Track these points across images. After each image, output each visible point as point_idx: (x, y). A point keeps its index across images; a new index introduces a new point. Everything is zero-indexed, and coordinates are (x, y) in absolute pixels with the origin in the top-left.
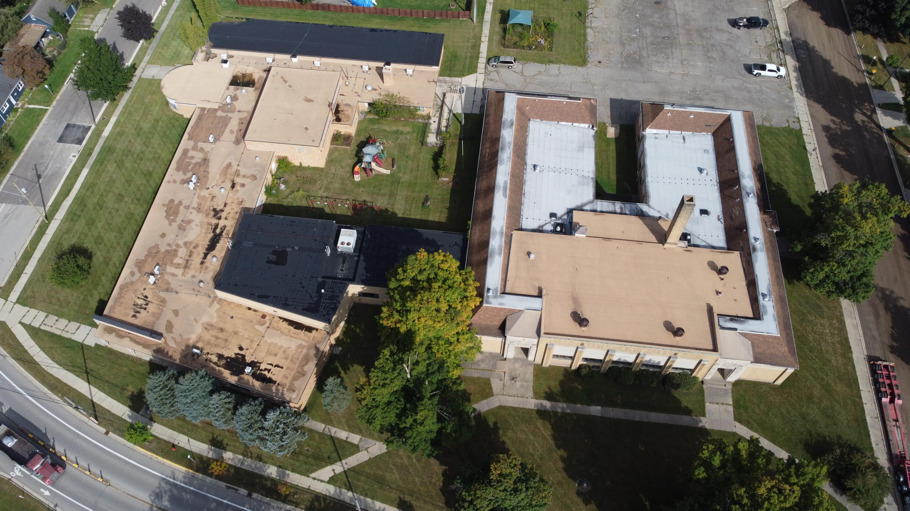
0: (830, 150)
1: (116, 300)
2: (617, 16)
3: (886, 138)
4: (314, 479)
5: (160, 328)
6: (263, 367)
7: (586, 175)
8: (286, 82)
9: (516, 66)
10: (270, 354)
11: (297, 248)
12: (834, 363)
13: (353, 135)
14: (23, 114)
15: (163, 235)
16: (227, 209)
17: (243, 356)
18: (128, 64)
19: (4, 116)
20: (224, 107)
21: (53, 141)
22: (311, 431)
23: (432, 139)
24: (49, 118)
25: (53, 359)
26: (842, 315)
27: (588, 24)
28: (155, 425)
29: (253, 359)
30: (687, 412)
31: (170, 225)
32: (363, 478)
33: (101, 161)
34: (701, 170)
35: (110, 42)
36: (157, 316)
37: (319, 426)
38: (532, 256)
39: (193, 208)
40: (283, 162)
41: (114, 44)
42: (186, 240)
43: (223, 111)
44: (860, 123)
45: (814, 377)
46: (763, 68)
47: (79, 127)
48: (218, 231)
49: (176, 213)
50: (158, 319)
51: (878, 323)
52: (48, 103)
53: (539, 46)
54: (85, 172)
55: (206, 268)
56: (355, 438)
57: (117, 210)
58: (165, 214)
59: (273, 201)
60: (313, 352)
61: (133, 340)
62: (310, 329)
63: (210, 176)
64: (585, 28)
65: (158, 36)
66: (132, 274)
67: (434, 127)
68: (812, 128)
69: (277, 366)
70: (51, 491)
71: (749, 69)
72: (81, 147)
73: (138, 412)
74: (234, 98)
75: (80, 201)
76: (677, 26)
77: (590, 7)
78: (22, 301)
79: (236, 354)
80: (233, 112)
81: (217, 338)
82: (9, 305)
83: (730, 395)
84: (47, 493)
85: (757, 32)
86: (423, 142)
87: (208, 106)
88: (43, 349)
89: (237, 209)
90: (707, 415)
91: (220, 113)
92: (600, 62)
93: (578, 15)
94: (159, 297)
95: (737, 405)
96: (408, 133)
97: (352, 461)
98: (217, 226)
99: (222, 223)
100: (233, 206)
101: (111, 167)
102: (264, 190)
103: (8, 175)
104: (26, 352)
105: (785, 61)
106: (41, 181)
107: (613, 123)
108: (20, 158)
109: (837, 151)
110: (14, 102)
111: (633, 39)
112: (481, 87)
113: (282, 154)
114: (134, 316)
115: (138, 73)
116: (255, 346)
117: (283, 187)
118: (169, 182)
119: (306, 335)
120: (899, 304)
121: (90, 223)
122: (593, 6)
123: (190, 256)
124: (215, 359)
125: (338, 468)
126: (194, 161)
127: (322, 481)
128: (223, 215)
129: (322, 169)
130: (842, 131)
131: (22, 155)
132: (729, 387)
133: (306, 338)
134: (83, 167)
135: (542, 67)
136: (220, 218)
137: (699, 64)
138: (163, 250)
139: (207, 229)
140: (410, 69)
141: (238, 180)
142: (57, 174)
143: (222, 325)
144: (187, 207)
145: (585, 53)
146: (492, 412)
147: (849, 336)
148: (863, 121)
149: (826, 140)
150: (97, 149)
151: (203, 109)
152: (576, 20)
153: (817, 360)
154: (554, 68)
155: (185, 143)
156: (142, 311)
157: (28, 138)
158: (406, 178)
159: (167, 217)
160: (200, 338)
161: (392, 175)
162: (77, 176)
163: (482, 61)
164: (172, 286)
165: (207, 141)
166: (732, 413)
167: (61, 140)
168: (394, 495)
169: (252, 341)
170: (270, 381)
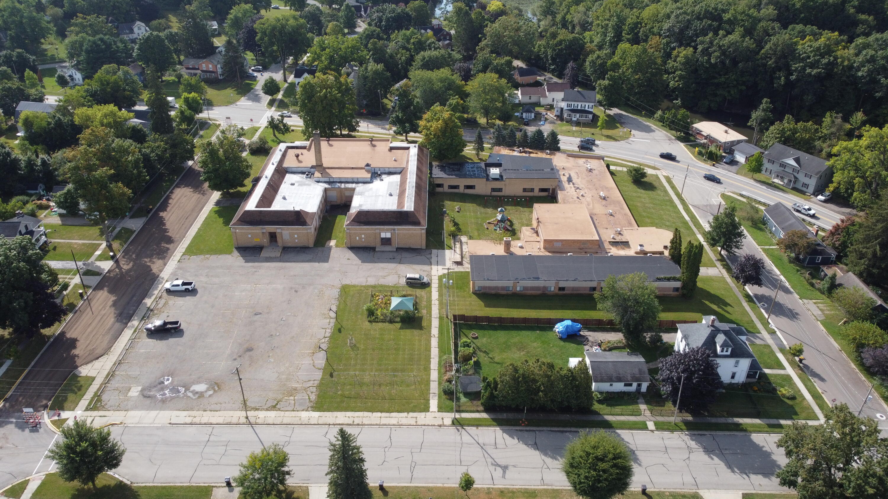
8: (582, 233)
27: (333, 321)
38: (393, 159)
63: (596, 201)
68: (172, 257)
76: (240, 326)
80: (611, 228)
92: (329, 289)
93: (342, 329)
98: (574, 184)
105: (153, 301)
106: (709, 214)
107: (330, 248)
112: (433, 266)
122: (323, 341)
126: (613, 206)
137: (237, 294)
145: (341, 296)
152: (345, 324)
154: (372, 281)
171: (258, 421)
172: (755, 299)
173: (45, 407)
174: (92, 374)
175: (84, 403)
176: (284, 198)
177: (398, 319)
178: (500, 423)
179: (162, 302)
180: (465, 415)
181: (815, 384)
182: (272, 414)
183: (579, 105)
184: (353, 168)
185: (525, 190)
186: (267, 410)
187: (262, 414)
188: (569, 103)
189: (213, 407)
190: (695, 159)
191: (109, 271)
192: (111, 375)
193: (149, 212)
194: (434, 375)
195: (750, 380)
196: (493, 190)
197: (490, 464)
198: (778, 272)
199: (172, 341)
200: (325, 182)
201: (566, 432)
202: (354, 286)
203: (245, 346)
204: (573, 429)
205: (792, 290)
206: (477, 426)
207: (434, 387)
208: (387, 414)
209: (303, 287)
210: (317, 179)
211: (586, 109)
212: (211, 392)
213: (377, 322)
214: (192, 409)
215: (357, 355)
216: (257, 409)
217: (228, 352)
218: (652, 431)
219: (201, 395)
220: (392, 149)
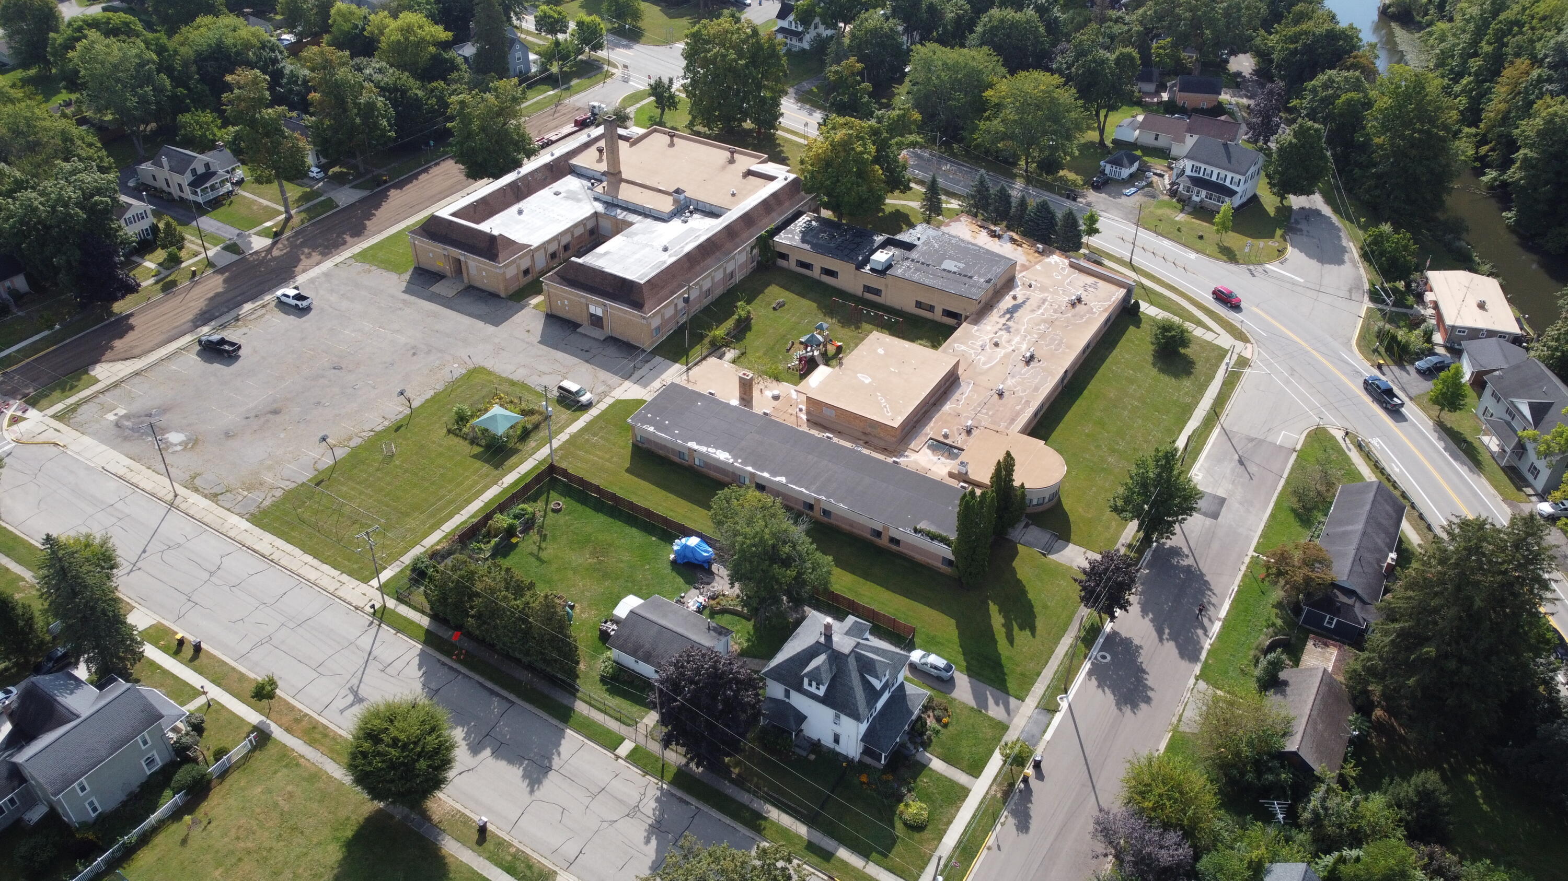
6: (985, 233)
16: (995, 328)
27: (408, 412)
29: (993, 238)
48: (1008, 316)
52: (1257, 561)
78: (1222, 353)
93: (403, 428)
98: (1009, 320)
100: (987, 329)
103: (1285, 475)
106: (1236, 457)
122: (365, 434)
135: (530, 380)
136: (1004, 324)
139: (1018, 319)
154: (519, 376)
157: (1272, 515)
163: (594, 412)
167: (1222, 501)
171: (183, 506)
172: (1100, 640)
173: (25, 396)
174: (99, 377)
175: (59, 407)
176: (520, 212)
177: (483, 442)
178: (430, 639)
179: (264, 311)
180: (404, 610)
181: (999, 827)
182: (204, 504)
183: (1215, 174)
184: (660, 191)
185: (919, 304)
186: (206, 496)
187: (194, 499)
188: (1199, 164)
189: (161, 467)
190: (1354, 342)
191: (256, 253)
192: (116, 385)
193: (379, 185)
194: (433, 538)
195: (868, 760)
196: (867, 289)
197: (349, 685)
198: (1223, 613)
199: (217, 367)
200: (605, 203)
201: (498, 695)
202: (490, 373)
203: (275, 406)
204: (512, 697)
205: (1203, 656)
206: (399, 631)
207: (413, 555)
208: (316, 563)
209: (429, 352)
210: (597, 195)
211: (1227, 183)
212: (179, 448)
213: (457, 435)
214: (139, 460)
215: (378, 470)
216: (196, 490)
217: (251, 405)
218: (618, 757)
219: (167, 447)
220: (750, 173)
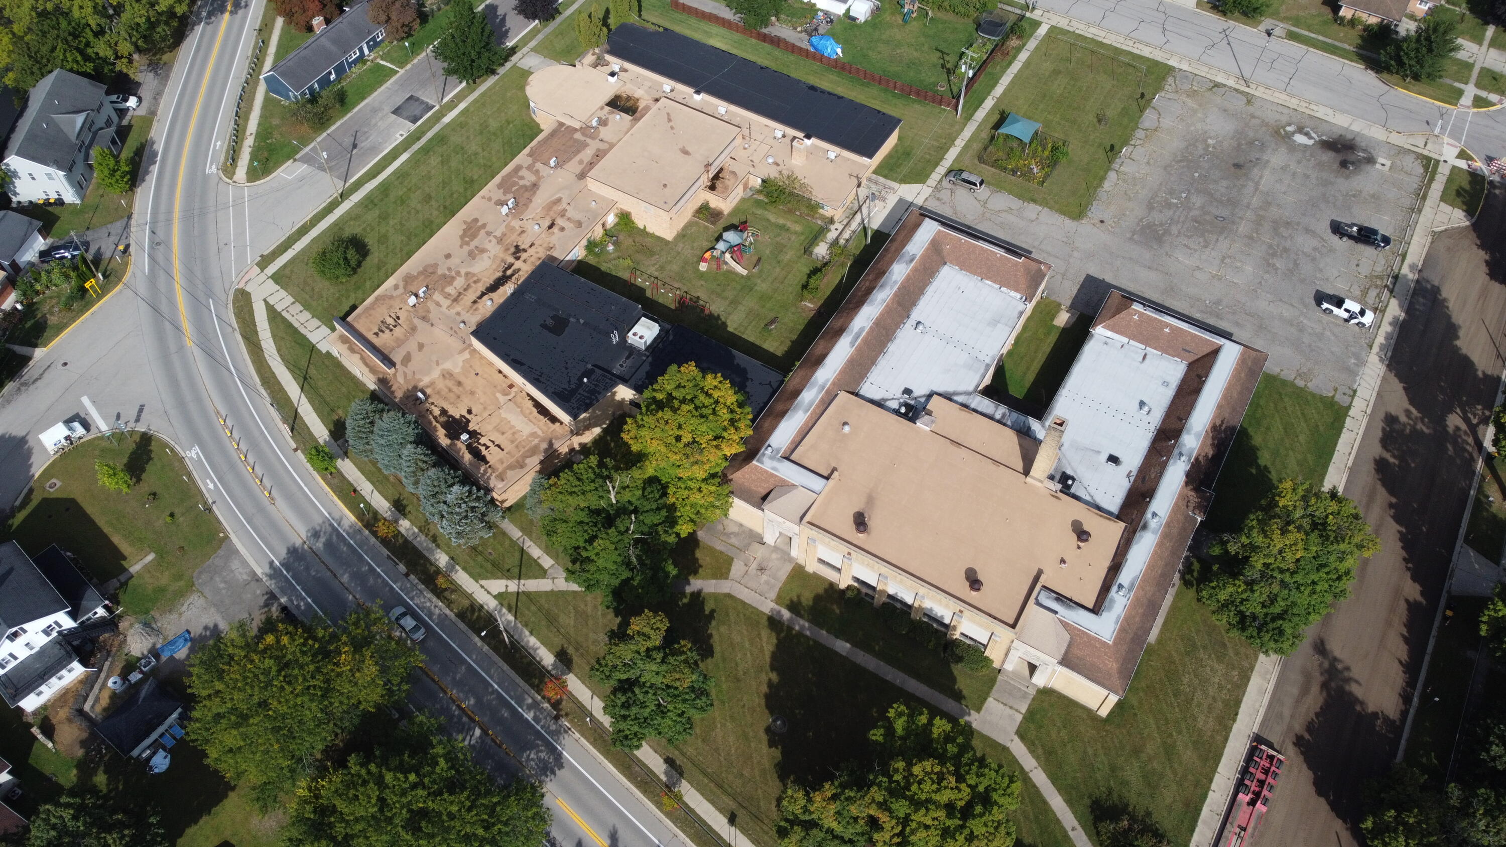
0: (1377, 450)
1: (367, 309)
2: (1165, 168)
3: (1480, 465)
4: (482, 587)
5: (397, 358)
6: (482, 441)
7: (981, 357)
8: (670, 120)
9: (983, 192)
10: (498, 430)
11: (582, 321)
12: (1200, 723)
13: (726, 213)
14: (370, 70)
15: (448, 256)
16: (531, 251)
17: (468, 421)
18: (510, 44)
19: (350, 65)
20: (586, 130)
21: (388, 109)
22: (504, 534)
23: (821, 250)
24: (395, 82)
25: (279, 351)
26: (1252, 668)
27: (1116, 166)
28: (347, 461)
29: (476, 428)
30: (958, 696)
31: (461, 247)
32: (533, 608)
33: (426, 150)
34: (1142, 404)
35: (500, 12)
36: (400, 343)
37: (515, 533)
38: (847, 429)
39: (495, 237)
40: (625, 218)
41: (505, 16)
42: (469, 270)
43: (584, 134)
44: (1451, 429)
45: (1158, 728)
46: (1339, 303)
47: (423, 102)
48: (509, 272)
49: (474, 236)
50: (399, 346)
51: (1298, 701)
52: (402, 64)
53: (1027, 174)
54: (404, 157)
55: (476, 309)
56: (547, 562)
57: (417, 212)
58: (461, 233)
59: (592, 260)
60: (544, 446)
61: (363, 359)
62: (554, 419)
63: (532, 205)
64: (1109, 169)
65: (559, 19)
66: (396, 287)
67: (832, 235)
68: (1369, 412)
69: (498, 446)
70: (215, 485)
71: (1320, 298)
72: (413, 127)
73: (336, 441)
74: (603, 122)
75: (384, 188)
76: (1248, 207)
77: (1132, 142)
78: (277, 278)
79: (462, 416)
80: (593, 138)
81: (450, 390)
82: (263, 277)
83: (1029, 702)
84: (211, 486)
85: (1367, 251)
86: (807, 251)
87: (569, 122)
88: (274, 336)
89: (542, 254)
90: (982, 712)
91: (578, 136)
92: (1102, 222)
93: (1108, 148)
94: (411, 322)
95: (1030, 716)
96: (796, 233)
97: (532, 585)
98: (510, 266)
99: (518, 264)
100: (540, 250)
101: (434, 160)
102: (584, 242)
103: (325, 134)
104: (256, 333)
105: (1386, 306)
106: (355, 151)
107: (1072, 308)
108: (345, 118)
109: (1388, 456)
110: (366, 51)
111: (1169, 205)
112: (920, 204)
113: (627, 208)
114: (376, 334)
115: (514, 59)
116: (486, 414)
117: (611, 248)
118: (483, 197)
119: (546, 424)
120: (1347, 688)
121: (384, 217)
122: (1138, 142)
123: (465, 290)
124: (437, 412)
125: (513, 586)
126: (521, 183)
127: (489, 593)
128: (524, 256)
129: (667, 242)
130: (1414, 430)
131: (349, 115)
132: (1032, 692)
133: (545, 428)
134: (405, 151)
135: (1015, 203)
136: (518, 258)
137: (1249, 269)
138: (440, 271)
139: (499, 266)
140: (833, 151)
141: (560, 222)
142: (374, 150)
143: (462, 379)
144: (489, 234)
145: (1089, 203)
146: (716, 597)
147: (1245, 699)
148: (1457, 428)
149: (1380, 434)
150: (430, 135)
151: (561, 124)
152: (1101, 154)
153: (1177, 710)
154: (1032, 210)
155: (522, 158)
156: (387, 331)
157: (363, 98)
158: (762, 287)
159: (462, 237)
160: (432, 384)
161: (748, 278)
162: (395, 158)
163: (941, 170)
164: (431, 316)
165: (546, 164)
166: (1018, 723)
167: (396, 112)
168: (558, 641)
169: (485, 408)
170: (483, 459)
174: (1448, 207)
182: (1220, 79)
186: (1225, 86)
187: (1231, 83)
189: (1286, 111)
192: (1421, 195)
194: (1023, 56)
202: (1062, 213)
203: (1244, 173)
207: (1032, 44)
214: (1311, 116)
216: (1236, 90)
219: (1300, 130)
